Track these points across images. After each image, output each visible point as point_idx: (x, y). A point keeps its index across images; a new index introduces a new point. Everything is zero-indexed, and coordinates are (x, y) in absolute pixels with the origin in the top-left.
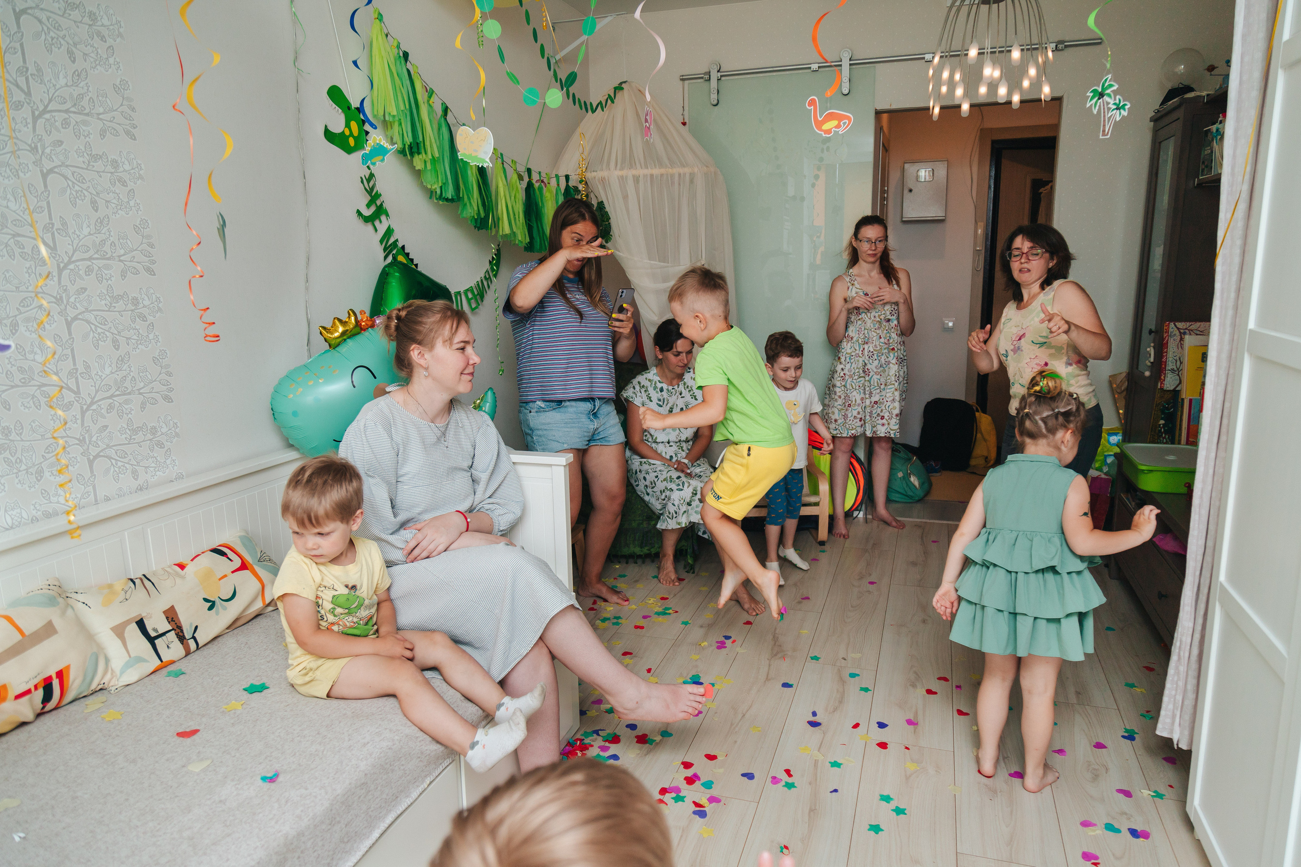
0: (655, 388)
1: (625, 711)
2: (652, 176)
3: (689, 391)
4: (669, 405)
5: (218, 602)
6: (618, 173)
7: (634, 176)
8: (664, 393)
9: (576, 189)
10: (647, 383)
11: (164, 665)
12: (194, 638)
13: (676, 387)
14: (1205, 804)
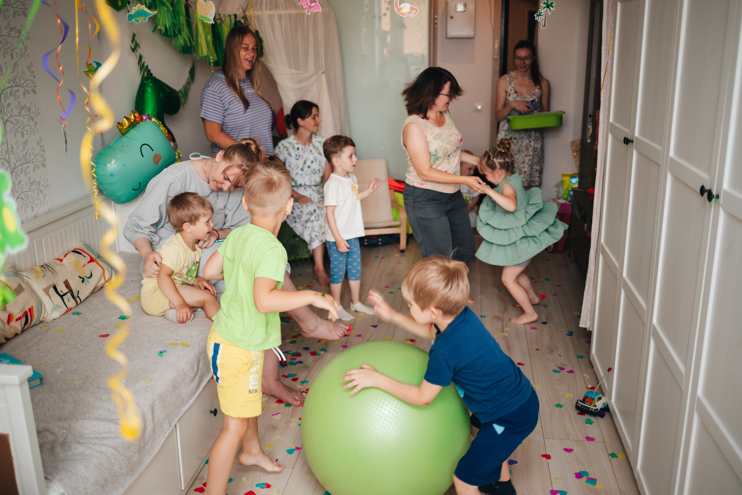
0: (294, 148)
1: (309, 332)
2: (290, 14)
3: (317, 150)
4: (304, 159)
5: (85, 278)
6: (268, 12)
7: (278, 15)
8: (300, 151)
9: (240, 22)
10: (288, 145)
11: (69, 310)
12: (78, 297)
13: (307, 147)
14: (597, 353)
